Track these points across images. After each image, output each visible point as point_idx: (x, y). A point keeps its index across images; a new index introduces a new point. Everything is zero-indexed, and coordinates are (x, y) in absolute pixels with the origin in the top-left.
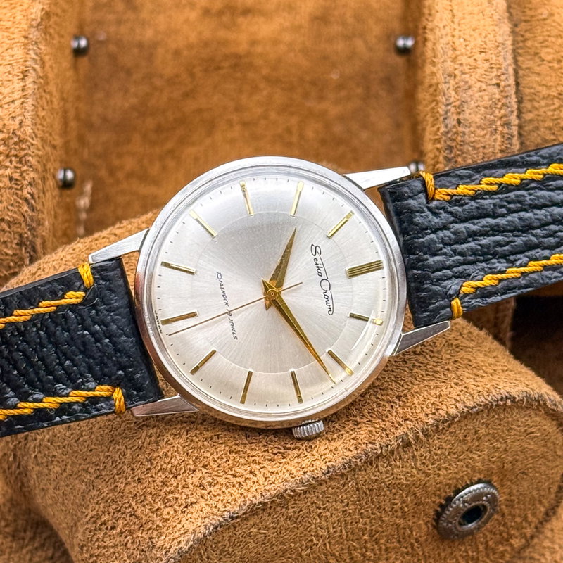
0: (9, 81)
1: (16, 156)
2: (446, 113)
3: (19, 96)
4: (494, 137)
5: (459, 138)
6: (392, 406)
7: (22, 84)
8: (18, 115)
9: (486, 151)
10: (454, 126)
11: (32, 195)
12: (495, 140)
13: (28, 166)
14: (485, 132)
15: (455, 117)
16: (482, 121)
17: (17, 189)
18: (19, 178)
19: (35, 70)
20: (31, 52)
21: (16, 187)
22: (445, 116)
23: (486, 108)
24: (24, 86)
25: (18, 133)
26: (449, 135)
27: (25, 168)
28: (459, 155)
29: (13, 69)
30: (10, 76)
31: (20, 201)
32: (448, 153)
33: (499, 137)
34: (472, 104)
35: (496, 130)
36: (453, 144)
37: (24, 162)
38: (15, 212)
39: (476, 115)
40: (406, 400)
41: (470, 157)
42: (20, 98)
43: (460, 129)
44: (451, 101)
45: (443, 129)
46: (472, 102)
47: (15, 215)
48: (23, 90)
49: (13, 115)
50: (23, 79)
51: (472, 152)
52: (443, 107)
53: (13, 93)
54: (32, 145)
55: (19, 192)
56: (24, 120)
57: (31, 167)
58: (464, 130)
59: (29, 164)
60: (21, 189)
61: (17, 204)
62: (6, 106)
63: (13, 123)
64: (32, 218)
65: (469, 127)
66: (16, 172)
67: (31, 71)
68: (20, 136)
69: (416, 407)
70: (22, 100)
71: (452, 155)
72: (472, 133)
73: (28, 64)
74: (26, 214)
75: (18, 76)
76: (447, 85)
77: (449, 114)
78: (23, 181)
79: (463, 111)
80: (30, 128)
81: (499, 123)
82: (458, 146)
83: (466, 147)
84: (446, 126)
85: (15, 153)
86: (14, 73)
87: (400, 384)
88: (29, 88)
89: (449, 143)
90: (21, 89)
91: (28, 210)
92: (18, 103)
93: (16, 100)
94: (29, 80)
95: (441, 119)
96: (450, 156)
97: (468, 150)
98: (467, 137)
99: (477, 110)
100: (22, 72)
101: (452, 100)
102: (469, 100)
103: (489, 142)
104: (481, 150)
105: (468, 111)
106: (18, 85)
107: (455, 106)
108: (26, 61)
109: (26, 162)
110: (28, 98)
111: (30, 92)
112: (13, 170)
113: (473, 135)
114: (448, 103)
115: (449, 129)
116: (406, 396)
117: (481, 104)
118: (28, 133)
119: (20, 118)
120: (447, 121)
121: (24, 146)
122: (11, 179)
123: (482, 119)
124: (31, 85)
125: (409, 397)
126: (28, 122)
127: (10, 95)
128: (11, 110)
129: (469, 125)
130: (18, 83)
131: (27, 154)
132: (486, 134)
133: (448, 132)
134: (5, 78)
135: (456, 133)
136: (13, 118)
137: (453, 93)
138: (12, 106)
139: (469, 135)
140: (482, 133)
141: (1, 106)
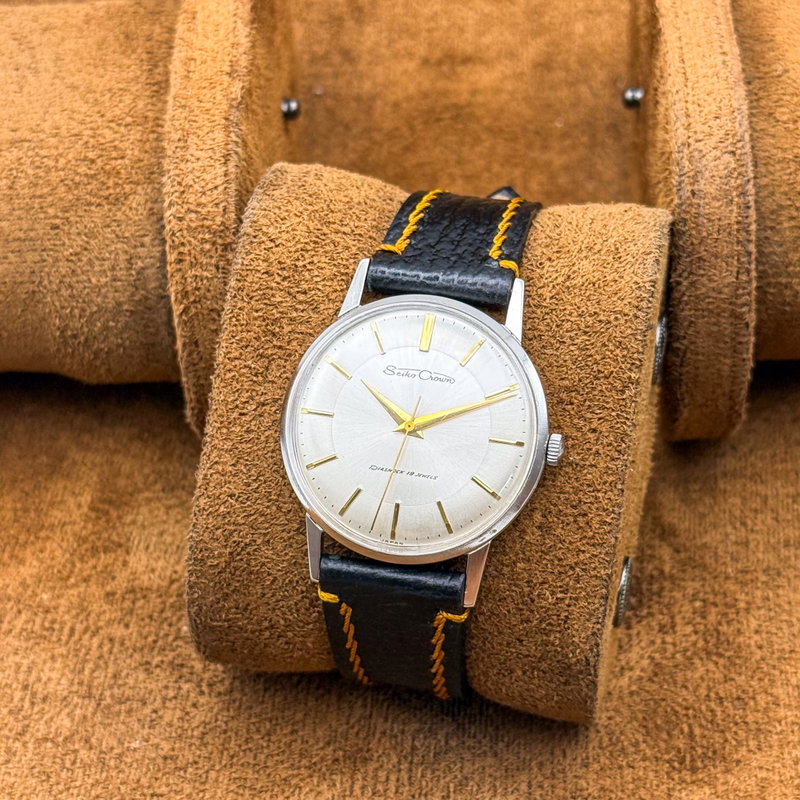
0: (211, 166)
2: (680, 183)
4: (730, 208)
5: (694, 210)
7: (224, 169)
8: (222, 202)
9: (721, 223)
10: (688, 198)
12: (731, 211)
14: (720, 203)
15: (689, 188)
16: (718, 192)
17: (224, 278)
18: (226, 266)
19: (236, 153)
20: (232, 135)
21: (223, 275)
22: (679, 188)
23: (721, 178)
24: (226, 171)
26: (683, 207)
27: (231, 256)
28: (694, 228)
29: (215, 153)
30: (212, 161)
32: (682, 226)
33: (735, 208)
34: (707, 174)
35: (732, 201)
36: (687, 217)
37: (229, 249)
39: (711, 186)
41: (705, 229)
42: (223, 184)
43: (695, 201)
44: (684, 172)
45: (676, 201)
46: (707, 172)
48: (226, 175)
49: (216, 201)
50: (225, 163)
51: (707, 225)
52: (677, 177)
53: (215, 179)
55: (226, 280)
56: (228, 206)
58: (698, 201)
62: (209, 193)
63: (216, 210)
65: (704, 199)
66: (221, 260)
67: (233, 155)
68: (225, 223)
70: (225, 185)
71: (687, 228)
72: (707, 204)
73: (230, 147)
75: (220, 160)
76: (681, 155)
77: (683, 185)
78: (230, 269)
79: (698, 182)
80: (233, 214)
81: (734, 194)
82: (693, 219)
83: (701, 219)
84: (680, 198)
85: (221, 240)
86: (216, 158)
88: (231, 173)
89: (682, 215)
90: (223, 174)
92: (221, 188)
93: (220, 186)
94: (231, 164)
95: (675, 190)
96: (684, 229)
97: (703, 223)
98: (701, 208)
99: (712, 180)
100: (224, 157)
101: (686, 170)
102: (704, 169)
103: (725, 214)
104: (716, 222)
105: (702, 182)
106: (221, 170)
107: (689, 177)
108: (227, 144)
110: (230, 184)
111: (233, 176)
112: (218, 259)
113: (708, 207)
114: (682, 173)
115: (683, 201)
117: (715, 173)
118: (232, 220)
119: (223, 204)
120: (681, 193)
121: (228, 233)
122: (217, 268)
123: (717, 189)
124: (233, 170)
126: (232, 208)
127: (213, 181)
128: (215, 196)
129: (703, 196)
130: (220, 168)
132: (721, 206)
133: (681, 205)
134: (207, 163)
135: (691, 205)
136: (217, 205)
137: (687, 163)
138: (215, 192)
139: (704, 207)
140: (718, 204)
141: (204, 193)
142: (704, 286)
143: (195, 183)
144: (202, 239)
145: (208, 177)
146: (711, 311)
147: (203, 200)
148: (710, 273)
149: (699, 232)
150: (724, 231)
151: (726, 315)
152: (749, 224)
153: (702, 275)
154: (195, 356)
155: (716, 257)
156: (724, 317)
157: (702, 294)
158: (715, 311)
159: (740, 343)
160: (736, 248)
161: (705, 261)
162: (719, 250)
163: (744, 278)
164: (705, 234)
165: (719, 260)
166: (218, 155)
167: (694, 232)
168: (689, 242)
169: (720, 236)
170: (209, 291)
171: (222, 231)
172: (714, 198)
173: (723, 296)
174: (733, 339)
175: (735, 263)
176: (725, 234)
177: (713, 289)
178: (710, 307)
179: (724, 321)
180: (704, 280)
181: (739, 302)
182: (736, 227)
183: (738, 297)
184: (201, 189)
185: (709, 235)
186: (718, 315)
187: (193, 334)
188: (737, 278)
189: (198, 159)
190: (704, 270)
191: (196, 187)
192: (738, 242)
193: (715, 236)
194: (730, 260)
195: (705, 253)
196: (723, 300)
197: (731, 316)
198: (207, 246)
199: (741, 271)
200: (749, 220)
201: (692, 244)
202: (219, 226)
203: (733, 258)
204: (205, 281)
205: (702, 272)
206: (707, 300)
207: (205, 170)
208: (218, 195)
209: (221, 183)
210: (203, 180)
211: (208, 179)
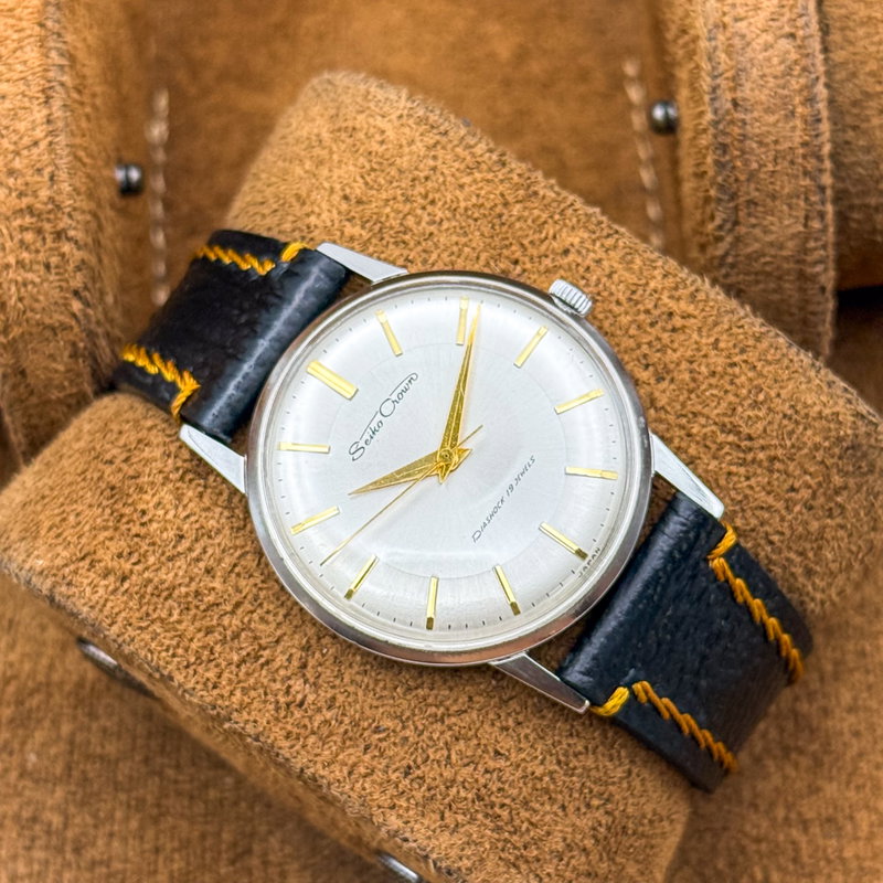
0: (25, 108)
2: (714, 89)
3: (44, 133)
4: (791, 124)
5: (737, 131)
7: (45, 112)
8: (46, 166)
9: (778, 147)
10: (728, 112)
12: (794, 129)
14: (776, 117)
15: (729, 96)
16: (772, 100)
17: (60, 281)
18: (61, 264)
19: (62, 84)
20: (53, 54)
21: (59, 277)
22: (713, 96)
23: (775, 77)
24: (49, 115)
26: (721, 127)
27: (67, 247)
28: (738, 157)
29: (29, 86)
30: (26, 99)
31: (67, 296)
32: (719, 156)
33: (798, 123)
34: (755, 72)
35: (793, 113)
36: (728, 140)
37: (64, 238)
38: (62, 313)
39: (760, 91)
41: (755, 158)
42: (46, 136)
43: (738, 116)
44: (720, 71)
45: (709, 116)
46: (755, 70)
47: (62, 317)
48: (49, 122)
49: (38, 166)
50: (46, 102)
51: (757, 151)
52: (708, 79)
53: (33, 129)
55: (64, 284)
56: (56, 172)
58: (743, 116)
60: (67, 280)
61: (63, 301)
62: (25, 152)
63: (39, 179)
65: (752, 112)
66: (54, 256)
67: (58, 88)
70: (49, 139)
71: (727, 158)
72: (757, 120)
73: (51, 74)
75: (38, 98)
76: (713, 43)
77: (719, 92)
78: (67, 267)
79: (740, 85)
80: (67, 184)
81: (797, 100)
82: (736, 143)
83: (748, 142)
84: (715, 112)
85: (50, 226)
86: (31, 94)
88: (58, 118)
89: (721, 139)
90: (45, 120)
92: (43, 145)
93: (41, 140)
94: (57, 104)
95: (707, 98)
96: (722, 160)
97: (752, 149)
98: (748, 127)
99: (762, 83)
100: (43, 91)
101: (722, 68)
102: (749, 66)
103: (784, 133)
104: (772, 146)
105: (748, 86)
106: (39, 114)
107: (727, 79)
108: (46, 70)
109: (67, 239)
110: (57, 136)
111: (60, 124)
112: (48, 253)
113: (758, 124)
114: (716, 73)
115: (720, 116)
117: (767, 71)
118: (64, 193)
119: (49, 169)
120: (717, 104)
121: (61, 214)
122: (48, 266)
123: (770, 95)
124: (61, 113)
126: (63, 175)
127: (30, 133)
128: (34, 157)
129: (749, 108)
130: (39, 111)
132: (778, 121)
133: (718, 122)
134: (18, 104)
135: (732, 122)
136: (39, 171)
137: (723, 56)
138: (35, 151)
139: (752, 125)
140: (772, 119)
141: (17, 153)
142: (757, 240)
143: (2, 137)
144: (21, 226)
145: (22, 126)
146: (769, 274)
147: (17, 164)
148: (765, 223)
149: (746, 163)
150: (784, 158)
151: (791, 278)
152: (820, 147)
153: (754, 226)
154: (22, 389)
155: (774, 197)
156: (788, 281)
157: (756, 252)
158: (775, 274)
159: (813, 313)
160: (802, 183)
161: (756, 204)
162: (777, 188)
163: (816, 224)
164: (755, 166)
165: (778, 203)
166: (34, 90)
167: (739, 164)
168: (732, 180)
169: (778, 168)
171: (49, 212)
172: (768, 110)
173: (785, 253)
174: (801, 309)
175: (802, 203)
176: (786, 164)
177: (771, 244)
178: (768, 269)
179: (787, 285)
180: (757, 231)
181: (809, 259)
182: (801, 151)
183: (806, 251)
184: (12, 147)
185: (761, 166)
186: (780, 278)
187: (17, 361)
188: (806, 226)
189: (4, 98)
190: (756, 217)
191: (6, 143)
192: (806, 173)
193: (770, 167)
194: (794, 201)
195: (757, 194)
196: (786, 259)
197: (798, 279)
198: (29, 237)
199: (811, 215)
200: (821, 139)
201: (737, 180)
202: (46, 204)
203: (798, 197)
204: (30, 287)
205: (753, 221)
206: (763, 260)
207: (15, 114)
208: (39, 155)
209: (42, 135)
210: (14, 131)
211: (22, 130)
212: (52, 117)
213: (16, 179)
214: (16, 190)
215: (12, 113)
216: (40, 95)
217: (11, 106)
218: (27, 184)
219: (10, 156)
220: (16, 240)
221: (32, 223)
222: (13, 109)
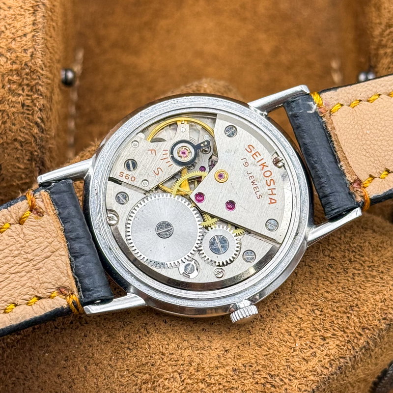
0: (21, 14)
1: (28, 85)
6: (348, 317)
8: (30, 48)
11: (42, 119)
13: (38, 94)
17: (28, 114)
18: (31, 104)
21: (28, 112)
24: (34, 20)
25: (30, 64)
27: (36, 96)
29: (25, 4)
31: (31, 124)
37: (34, 90)
38: (27, 134)
40: (358, 310)
47: (26, 136)
48: (34, 24)
49: (25, 47)
53: (25, 27)
54: (42, 75)
55: (30, 117)
56: (35, 52)
57: (41, 95)
59: (40, 93)
60: (32, 114)
61: (28, 127)
62: (18, 39)
63: (25, 55)
64: (41, 139)
66: (28, 99)
68: (31, 66)
69: (368, 314)
70: (33, 33)
74: (36, 136)
78: (34, 107)
80: (40, 60)
85: (27, 82)
86: (25, 8)
87: (348, 294)
88: (39, 22)
91: (38, 132)
92: (29, 36)
94: (39, 15)
106: (29, 19)
109: (36, 91)
110: (38, 32)
111: (40, 26)
112: (25, 97)
116: (357, 305)
118: (38, 65)
119: (31, 50)
121: (34, 77)
122: (23, 105)
124: (41, 20)
125: (360, 306)
126: (39, 55)
127: (23, 29)
128: (24, 42)
130: (29, 17)
131: (37, 83)
136: (25, 50)
138: (24, 39)
141: (14, 39)
143: (7, 29)
147: (13, 45)
170: (14, 124)
189: (10, 8)
191: (8, 33)
207: (15, 18)
208: (26, 42)
209: (29, 31)
210: (14, 27)
211: (18, 26)
212: (35, 22)
213: (11, 53)
214: (11, 59)
215: (14, 17)
216: (30, 9)
217: (13, 13)
218: (17, 57)
219: (10, 40)
220: (6, 88)
221: (16, 79)
222: (15, 15)
